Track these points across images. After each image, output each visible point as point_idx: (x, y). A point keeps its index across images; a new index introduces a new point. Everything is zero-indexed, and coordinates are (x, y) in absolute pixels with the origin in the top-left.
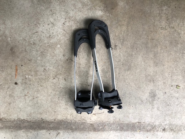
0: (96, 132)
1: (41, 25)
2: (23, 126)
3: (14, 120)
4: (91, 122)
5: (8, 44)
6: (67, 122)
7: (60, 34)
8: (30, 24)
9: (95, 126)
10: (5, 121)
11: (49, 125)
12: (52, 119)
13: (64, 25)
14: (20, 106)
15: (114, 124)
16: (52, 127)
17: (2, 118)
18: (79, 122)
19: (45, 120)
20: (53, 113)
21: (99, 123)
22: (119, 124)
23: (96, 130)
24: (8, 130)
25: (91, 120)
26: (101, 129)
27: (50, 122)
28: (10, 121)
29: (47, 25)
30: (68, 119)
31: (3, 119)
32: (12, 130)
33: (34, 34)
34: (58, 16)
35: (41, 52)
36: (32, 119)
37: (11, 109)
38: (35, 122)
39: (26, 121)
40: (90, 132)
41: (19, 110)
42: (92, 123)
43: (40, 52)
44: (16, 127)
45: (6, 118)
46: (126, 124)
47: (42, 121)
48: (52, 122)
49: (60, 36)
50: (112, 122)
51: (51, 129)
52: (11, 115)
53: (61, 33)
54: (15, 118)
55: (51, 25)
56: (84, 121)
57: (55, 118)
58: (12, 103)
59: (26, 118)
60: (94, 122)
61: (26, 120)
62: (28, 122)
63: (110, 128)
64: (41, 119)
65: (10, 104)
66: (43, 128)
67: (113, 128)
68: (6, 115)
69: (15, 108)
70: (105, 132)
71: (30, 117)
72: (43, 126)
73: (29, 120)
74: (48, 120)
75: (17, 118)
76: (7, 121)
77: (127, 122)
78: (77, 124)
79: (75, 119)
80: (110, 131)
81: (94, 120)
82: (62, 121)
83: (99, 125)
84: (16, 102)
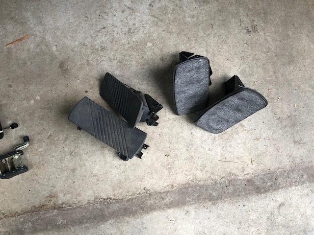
0: (263, 195)
1: (110, 14)
2: (109, 213)
3: (89, 203)
4: (248, 177)
5: (53, 57)
6: (199, 185)
7: (147, 24)
8: (89, 17)
9: (257, 183)
10: (68, 210)
11: (163, 199)
12: (166, 185)
13: (151, 7)
14: (95, 171)
15: (293, 171)
16: (170, 203)
17: (62, 204)
18: (222, 180)
19: (152, 191)
20: (166, 172)
21: (264, 175)
22: (303, 170)
23: (262, 190)
24: (77, 227)
25: (246, 172)
26: (271, 186)
27: (164, 192)
28: (80, 207)
29: (120, 13)
30: (199, 179)
31: (64, 205)
32: (86, 225)
33: (99, 31)
35: (120, 61)
36: (124, 194)
37: (78, 180)
38: (133, 199)
39: (114, 201)
40: (250, 198)
41: (95, 181)
42: (250, 178)
43: (116, 62)
44: (94, 217)
45: (71, 202)
47: (147, 193)
48: (168, 192)
49: (148, 27)
50: (288, 167)
51: (169, 208)
52: (79, 195)
53: (150, 22)
54: (89, 198)
55: (127, 12)
56: (233, 177)
57: (172, 182)
58: (79, 168)
59: (112, 193)
60: (253, 176)
61: (112, 197)
62: (117, 201)
63: (289, 180)
64: (144, 189)
65: (73, 171)
66: (152, 209)
67: (294, 181)
68: (68, 196)
69: (85, 176)
70: (280, 190)
71: (121, 190)
72: (151, 205)
73: (120, 198)
74: (159, 189)
75: (93, 198)
76: (74, 209)
78: (219, 185)
79: (212, 177)
80: (291, 187)
81: (251, 170)
82: (187, 186)
83: (264, 180)
84: (86, 164)
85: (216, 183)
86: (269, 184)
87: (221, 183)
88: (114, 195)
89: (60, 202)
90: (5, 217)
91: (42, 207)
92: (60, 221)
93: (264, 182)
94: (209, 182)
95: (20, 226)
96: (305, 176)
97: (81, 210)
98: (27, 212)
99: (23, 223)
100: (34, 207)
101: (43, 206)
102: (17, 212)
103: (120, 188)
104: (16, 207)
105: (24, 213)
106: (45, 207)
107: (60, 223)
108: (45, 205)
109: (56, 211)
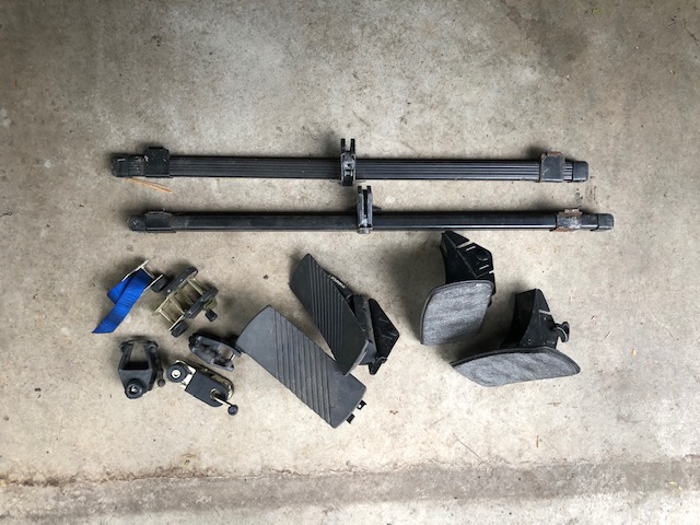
0: (546, 501)
1: (324, 128)
2: (284, 496)
3: (252, 474)
4: (526, 467)
6: (439, 469)
8: (284, 128)
9: (540, 478)
10: (216, 481)
11: (377, 484)
12: (384, 461)
13: (403, 123)
14: (267, 423)
15: (604, 467)
16: (388, 494)
17: (207, 470)
18: (481, 466)
19: (360, 469)
20: (388, 441)
21: (554, 467)
22: (623, 468)
23: (545, 493)
24: (229, 511)
25: (523, 459)
26: (563, 487)
27: (379, 474)
28: (235, 479)
29: (344, 129)
30: (442, 460)
31: (210, 473)
32: (244, 510)
34: (383, 96)
36: (312, 467)
37: (237, 434)
38: (327, 477)
39: (294, 477)
40: (523, 503)
41: (266, 439)
42: (529, 469)
44: (259, 499)
45: (222, 468)
46: (650, 465)
47: (350, 471)
48: (387, 474)
50: (598, 460)
51: (385, 500)
52: (236, 459)
53: (396, 155)
54: (253, 467)
55: (357, 127)
56: (500, 464)
57: (395, 459)
59: (292, 464)
60: (535, 466)
61: (292, 470)
62: (299, 477)
63: (595, 481)
64: (347, 463)
66: (356, 498)
67: (602, 484)
68: (219, 459)
69: (250, 429)
70: (576, 497)
71: (308, 461)
72: (356, 492)
73: (305, 472)
74: (371, 468)
75: (259, 468)
76: (225, 480)
77: (650, 459)
78: (474, 474)
79: (466, 459)
80: (596, 493)
81: (534, 455)
82: (420, 468)
83: (552, 475)
84: (254, 408)
85: (470, 470)
86: (560, 483)
87: (478, 472)
88: (295, 467)
89: (204, 467)
90: (111, 479)
91: (173, 470)
92: (202, 498)
93: (552, 478)
94: (458, 468)
95: (136, 497)
96: (624, 479)
97: (238, 484)
98: (149, 476)
99: (141, 493)
100: (161, 468)
101: (175, 468)
102: (132, 474)
103: (307, 458)
104: (131, 465)
105: (143, 477)
106: (179, 471)
107: (201, 500)
108: (178, 468)
109: (196, 480)
